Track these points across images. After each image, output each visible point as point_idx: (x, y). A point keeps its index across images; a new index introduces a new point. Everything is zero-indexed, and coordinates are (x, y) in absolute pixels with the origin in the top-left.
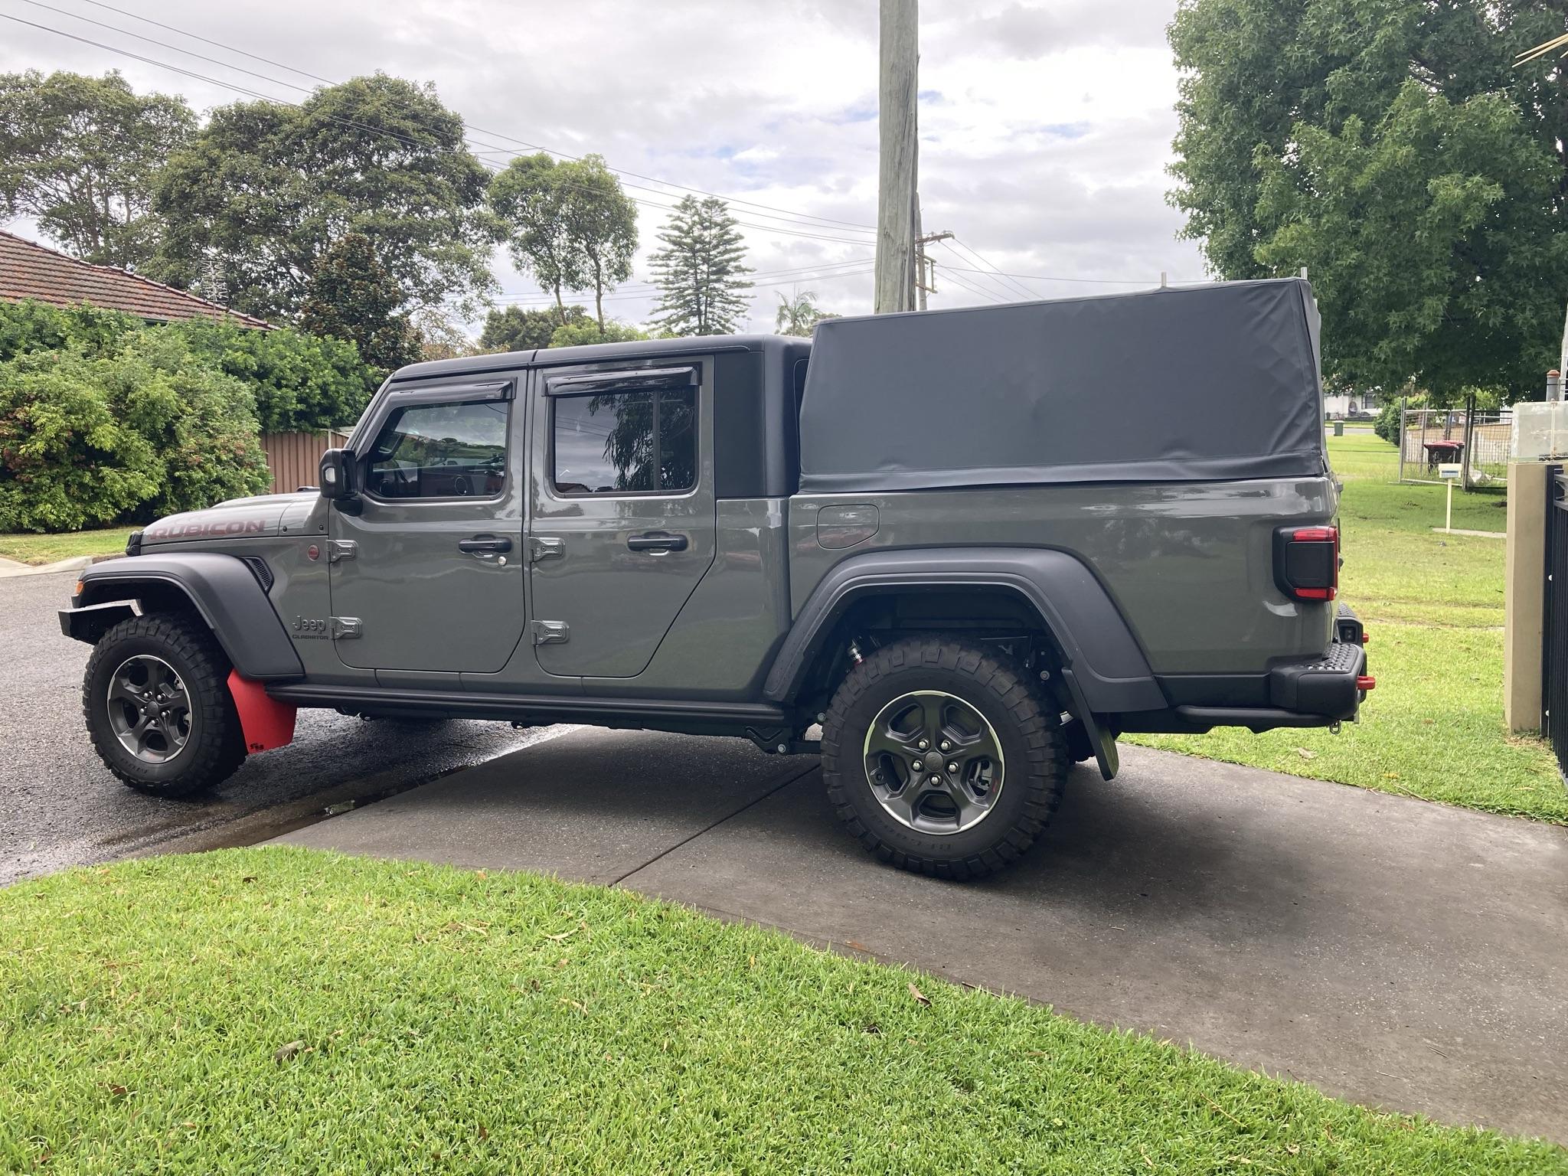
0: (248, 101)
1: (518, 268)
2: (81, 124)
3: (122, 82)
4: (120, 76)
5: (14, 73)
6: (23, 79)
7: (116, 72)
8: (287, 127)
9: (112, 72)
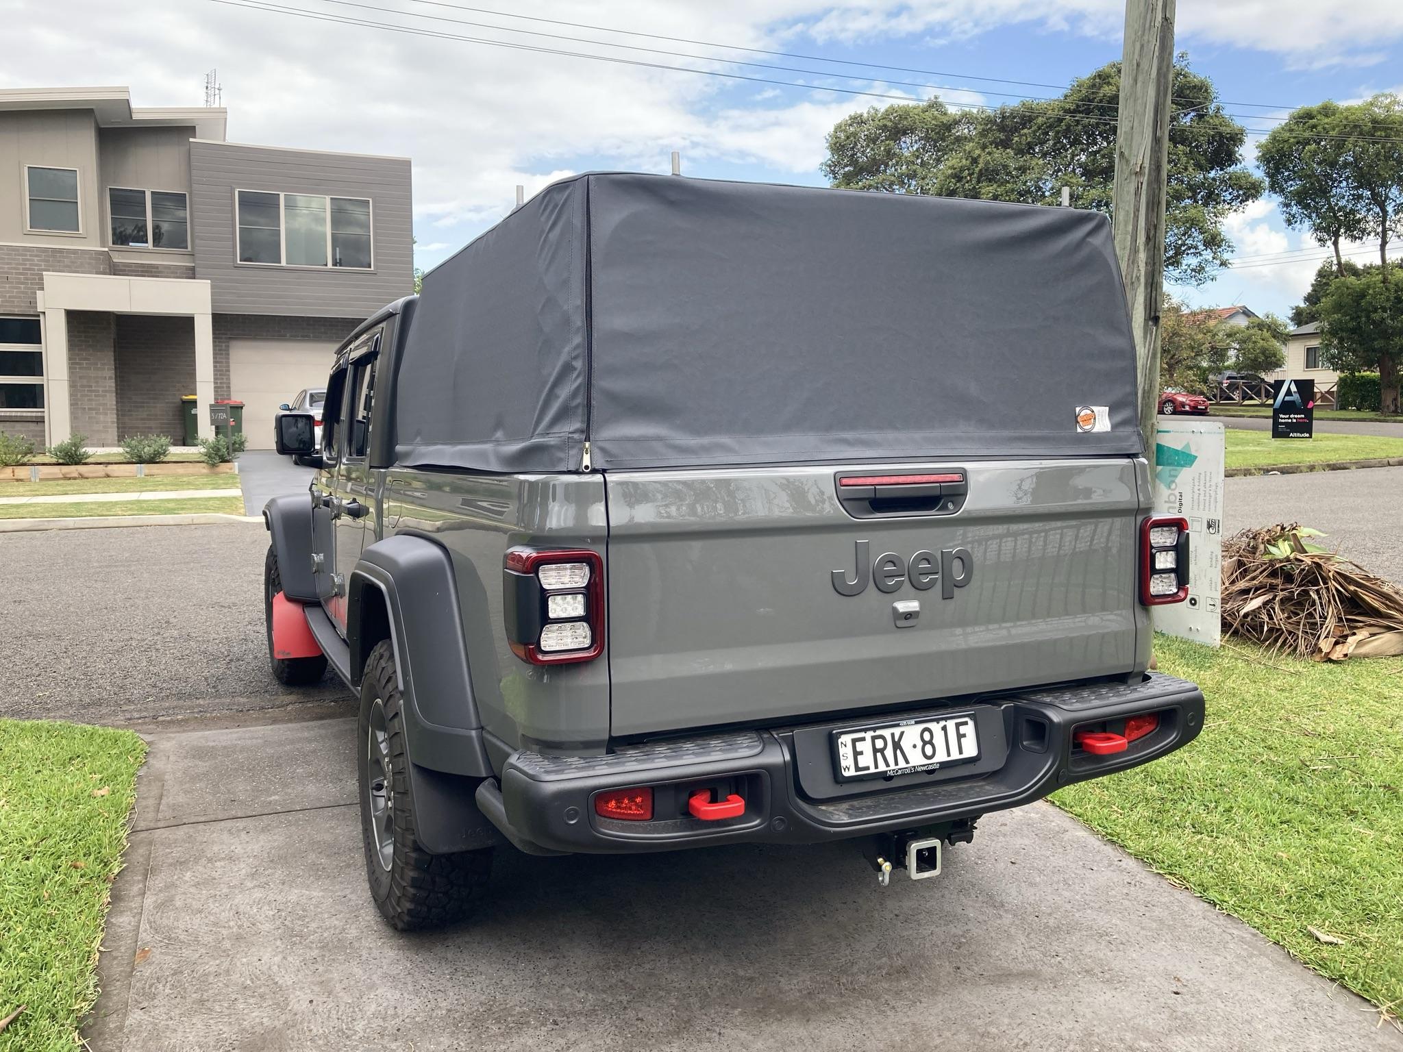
0: (1013, 103)
1: (1289, 222)
2: (908, 146)
3: (941, 105)
4: (939, 100)
5: (859, 112)
6: (865, 115)
7: (936, 98)
8: (1040, 120)
9: (933, 98)
